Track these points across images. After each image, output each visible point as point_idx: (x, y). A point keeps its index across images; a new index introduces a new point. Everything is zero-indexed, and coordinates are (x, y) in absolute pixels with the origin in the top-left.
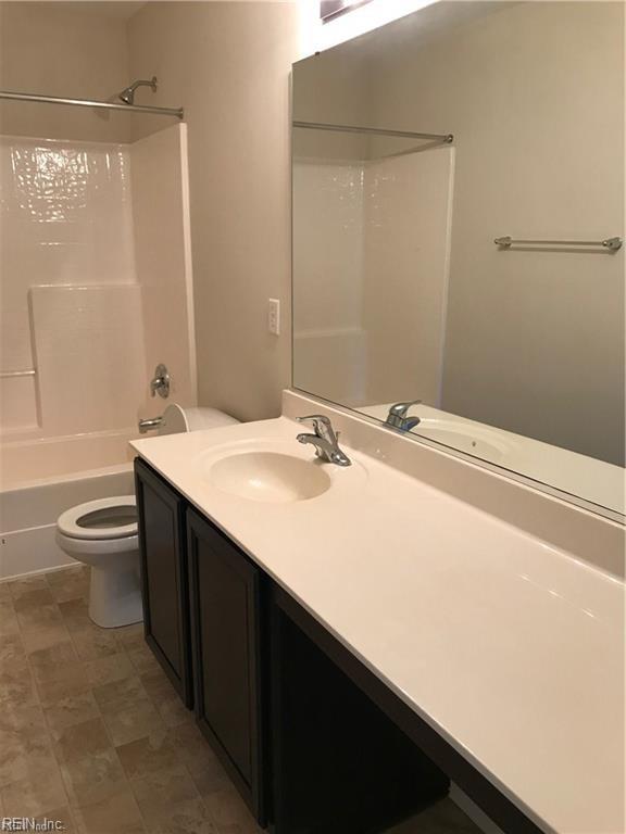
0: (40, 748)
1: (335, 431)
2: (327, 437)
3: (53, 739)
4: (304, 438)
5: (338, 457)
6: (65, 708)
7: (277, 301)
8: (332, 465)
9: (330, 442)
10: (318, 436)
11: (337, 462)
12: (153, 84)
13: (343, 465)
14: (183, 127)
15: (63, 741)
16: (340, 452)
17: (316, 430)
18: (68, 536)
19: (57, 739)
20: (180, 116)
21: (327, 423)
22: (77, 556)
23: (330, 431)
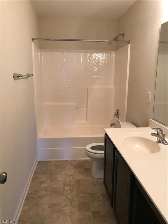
0: (74, 205)
1: (164, 134)
2: (161, 135)
3: (77, 204)
4: (153, 134)
5: (164, 142)
6: (81, 197)
7: (151, 93)
8: (162, 144)
9: (162, 137)
10: (158, 134)
11: (164, 143)
12: (123, 35)
13: (166, 144)
14: (129, 45)
15: (79, 205)
16: (165, 140)
17: (158, 132)
18: (88, 151)
19: (78, 204)
20: (129, 43)
21: (161, 131)
22: (89, 157)
23: (162, 133)
